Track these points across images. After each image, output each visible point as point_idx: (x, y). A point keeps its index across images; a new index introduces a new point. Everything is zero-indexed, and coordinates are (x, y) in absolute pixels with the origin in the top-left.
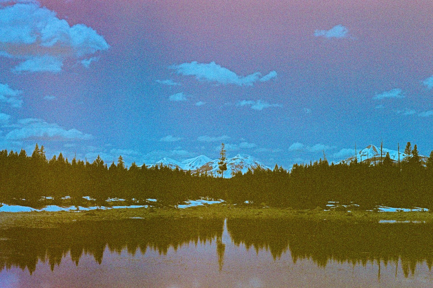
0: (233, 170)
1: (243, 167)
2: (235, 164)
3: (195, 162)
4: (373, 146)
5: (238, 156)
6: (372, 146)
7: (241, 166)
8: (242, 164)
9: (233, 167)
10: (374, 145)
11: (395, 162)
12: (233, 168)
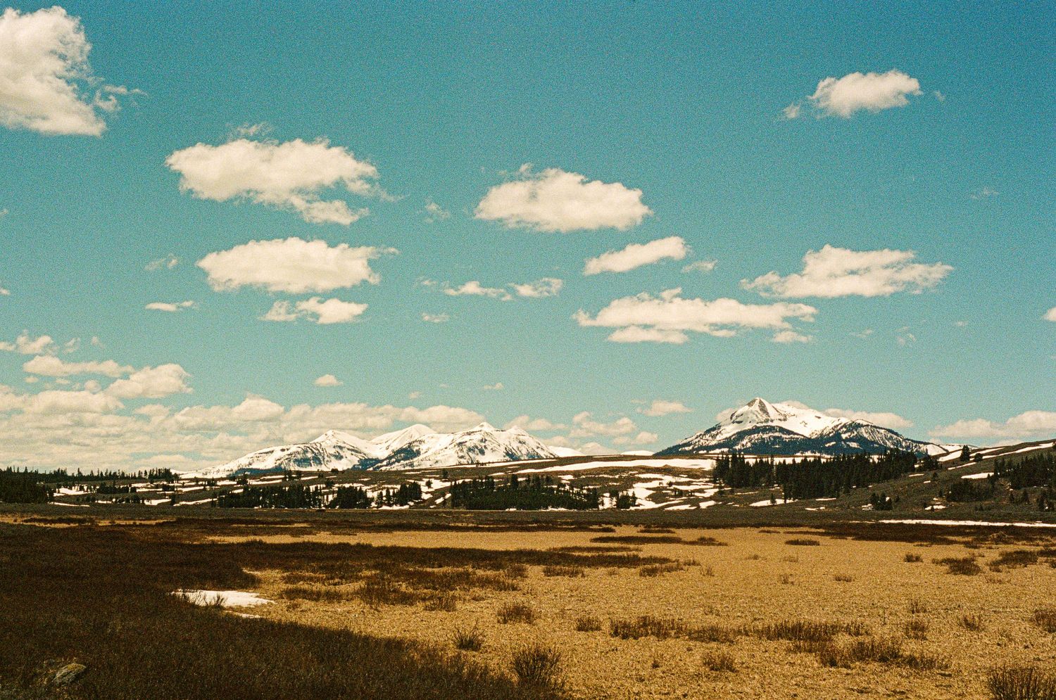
0: (462, 457)
1: (485, 451)
2: (468, 444)
3: (398, 440)
4: (761, 402)
5: (482, 426)
6: (757, 402)
7: (480, 448)
8: (483, 444)
9: (462, 450)
10: (762, 400)
11: (796, 436)
12: (461, 454)
